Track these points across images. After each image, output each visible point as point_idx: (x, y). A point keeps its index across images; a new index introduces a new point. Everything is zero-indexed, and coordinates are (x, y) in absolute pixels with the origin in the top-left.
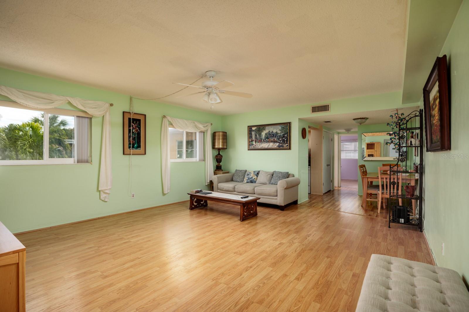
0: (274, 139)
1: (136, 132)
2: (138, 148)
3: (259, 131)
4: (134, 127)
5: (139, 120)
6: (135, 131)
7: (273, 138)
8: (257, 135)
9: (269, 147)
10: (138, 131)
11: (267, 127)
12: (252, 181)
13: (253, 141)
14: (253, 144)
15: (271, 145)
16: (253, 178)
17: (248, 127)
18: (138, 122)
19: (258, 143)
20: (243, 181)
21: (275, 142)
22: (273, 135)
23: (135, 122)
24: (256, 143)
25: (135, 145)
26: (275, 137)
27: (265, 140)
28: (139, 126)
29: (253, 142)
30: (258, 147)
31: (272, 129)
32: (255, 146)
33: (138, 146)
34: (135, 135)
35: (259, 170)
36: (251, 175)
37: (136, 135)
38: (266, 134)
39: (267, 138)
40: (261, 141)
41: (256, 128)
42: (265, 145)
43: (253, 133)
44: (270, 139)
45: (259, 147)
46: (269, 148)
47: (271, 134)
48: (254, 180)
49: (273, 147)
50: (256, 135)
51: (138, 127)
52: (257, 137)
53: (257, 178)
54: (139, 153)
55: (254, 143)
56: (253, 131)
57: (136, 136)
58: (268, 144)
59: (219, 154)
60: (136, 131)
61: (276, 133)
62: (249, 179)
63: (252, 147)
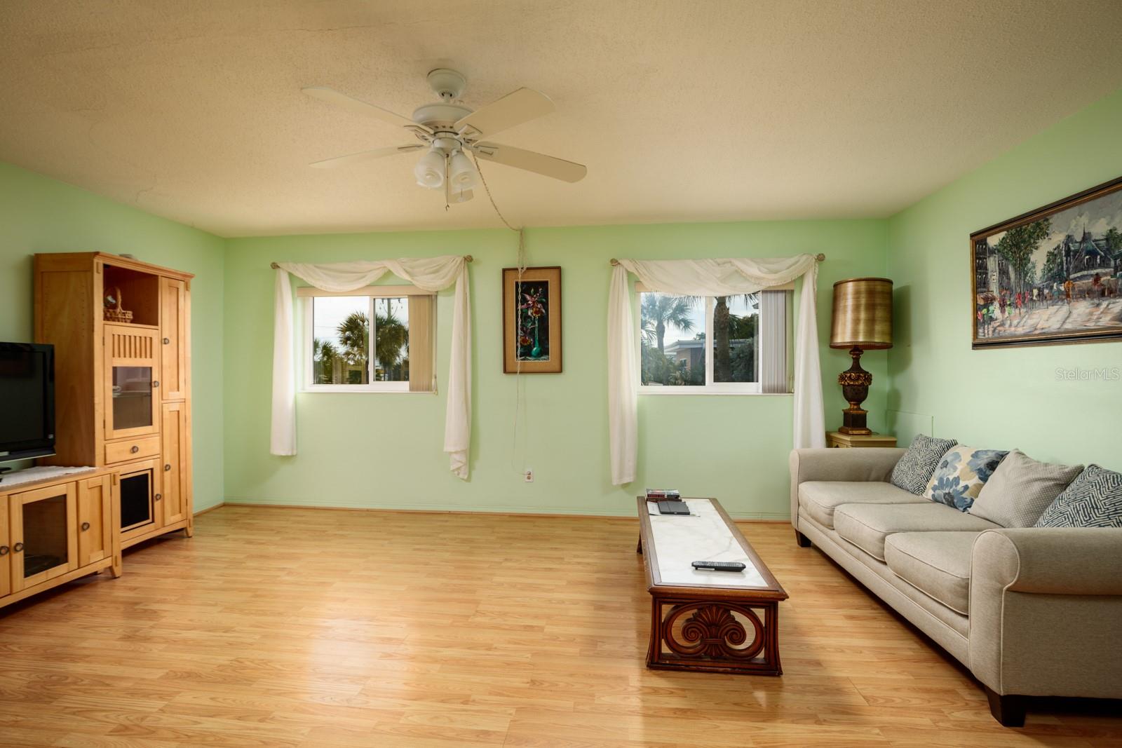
0: (1097, 277)
1: (537, 316)
2: (542, 356)
3: (1017, 246)
4: (530, 302)
5: (544, 285)
6: (532, 314)
7: (1094, 272)
8: (1011, 269)
9: (1068, 326)
10: (542, 312)
11: (1056, 219)
12: (952, 498)
13: (993, 299)
14: (991, 319)
15: (1081, 313)
16: (962, 484)
17: (972, 236)
18: (540, 290)
19: (1014, 312)
20: (920, 489)
21: (1103, 294)
22: (1093, 253)
23: (533, 290)
24: (1003, 311)
25: (532, 349)
26: (1104, 264)
27: (1046, 291)
28: (544, 300)
29: (991, 308)
30: (1013, 329)
31: (1084, 220)
32: (1002, 324)
33: (541, 351)
34: (534, 323)
35: (1001, 448)
36: (955, 469)
37: (536, 322)
38: (1052, 256)
39: (1057, 274)
40: (1023, 297)
41: (1002, 235)
42: (1048, 317)
43: (992, 263)
44: (1075, 279)
45: (1020, 331)
46: (1067, 331)
47: (1076, 252)
48: (964, 495)
49: (1091, 325)
50: (1003, 272)
51: (542, 302)
52: (1009, 279)
53: (981, 486)
54: (544, 369)
55: (995, 310)
56: (992, 252)
57: (537, 325)
58: (1065, 308)
59: (856, 367)
60: (536, 312)
61: (1107, 239)
62: (942, 483)
63: (987, 333)
